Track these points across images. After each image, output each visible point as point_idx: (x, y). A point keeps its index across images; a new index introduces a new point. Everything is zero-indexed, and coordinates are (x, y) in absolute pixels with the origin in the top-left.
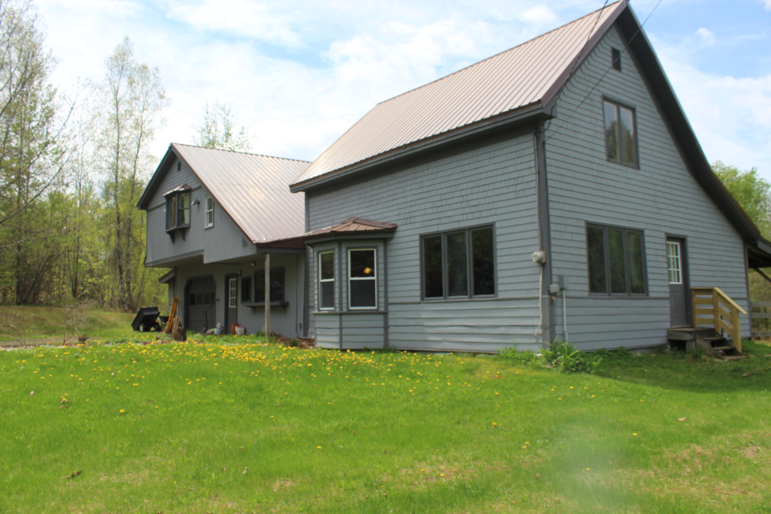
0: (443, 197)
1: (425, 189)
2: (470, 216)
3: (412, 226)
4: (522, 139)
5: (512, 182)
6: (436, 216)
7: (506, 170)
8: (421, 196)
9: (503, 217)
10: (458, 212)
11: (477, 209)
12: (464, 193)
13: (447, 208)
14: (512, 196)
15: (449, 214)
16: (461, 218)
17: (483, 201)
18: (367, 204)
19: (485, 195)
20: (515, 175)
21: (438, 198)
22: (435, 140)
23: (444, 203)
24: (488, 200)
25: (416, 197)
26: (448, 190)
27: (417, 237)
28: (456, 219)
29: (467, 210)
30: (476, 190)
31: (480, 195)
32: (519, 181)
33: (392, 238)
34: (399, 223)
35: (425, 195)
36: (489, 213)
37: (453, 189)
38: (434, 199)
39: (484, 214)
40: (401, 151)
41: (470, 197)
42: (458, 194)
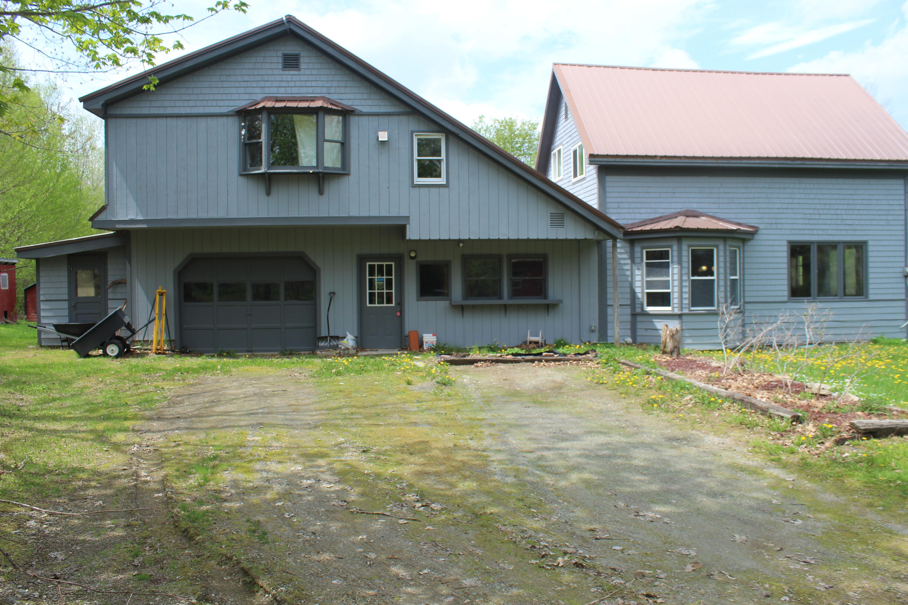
0: (816, 212)
1: (796, 201)
2: (844, 232)
3: (778, 232)
4: (894, 181)
5: (884, 212)
6: (808, 227)
7: (879, 202)
8: (790, 206)
9: (875, 238)
10: (832, 227)
11: (851, 227)
12: (838, 212)
13: (821, 222)
14: (883, 223)
15: (823, 227)
16: (834, 232)
17: (857, 222)
18: (714, 200)
19: (859, 217)
20: (887, 207)
21: (811, 211)
22: (830, 163)
23: (817, 217)
24: (862, 222)
25: (785, 206)
26: (823, 207)
27: (785, 243)
28: (830, 232)
29: (842, 227)
30: (851, 212)
31: (854, 217)
32: (891, 212)
33: (750, 240)
34: (761, 226)
35: (796, 206)
36: (863, 233)
37: (827, 207)
38: (806, 211)
39: (858, 233)
40: (789, 162)
41: (845, 217)
42: (833, 212)
